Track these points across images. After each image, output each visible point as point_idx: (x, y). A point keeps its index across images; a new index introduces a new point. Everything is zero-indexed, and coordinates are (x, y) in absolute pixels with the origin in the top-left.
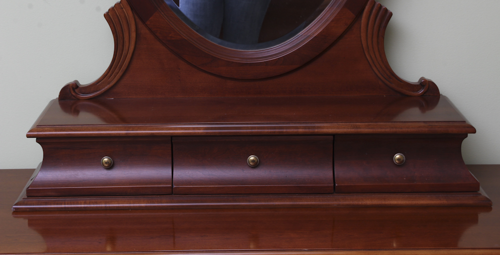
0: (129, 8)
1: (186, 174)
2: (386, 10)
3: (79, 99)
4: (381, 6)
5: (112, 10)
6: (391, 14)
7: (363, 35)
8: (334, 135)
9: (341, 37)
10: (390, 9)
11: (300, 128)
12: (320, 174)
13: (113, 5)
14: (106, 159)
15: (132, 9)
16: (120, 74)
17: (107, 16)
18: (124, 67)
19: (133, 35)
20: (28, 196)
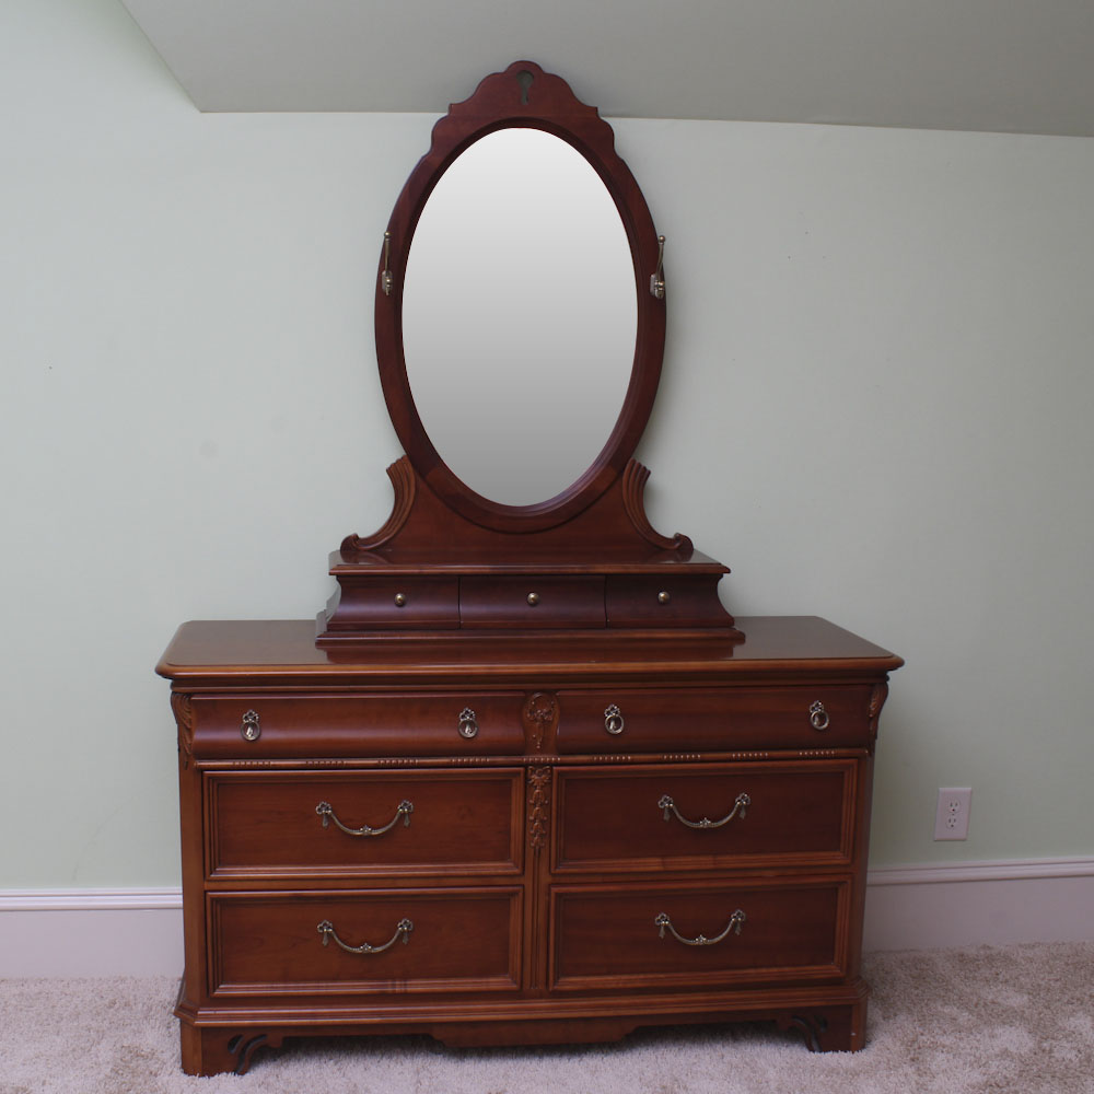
0: (409, 464)
1: (470, 609)
2: (645, 468)
3: (358, 550)
4: (640, 465)
5: (394, 466)
6: (649, 473)
7: (624, 491)
8: (606, 575)
9: (604, 493)
10: (648, 468)
11: (576, 568)
12: (594, 609)
13: (394, 461)
14: (399, 597)
15: (413, 465)
16: (399, 525)
17: (389, 471)
18: (403, 520)
19: (413, 489)
20: (329, 630)
